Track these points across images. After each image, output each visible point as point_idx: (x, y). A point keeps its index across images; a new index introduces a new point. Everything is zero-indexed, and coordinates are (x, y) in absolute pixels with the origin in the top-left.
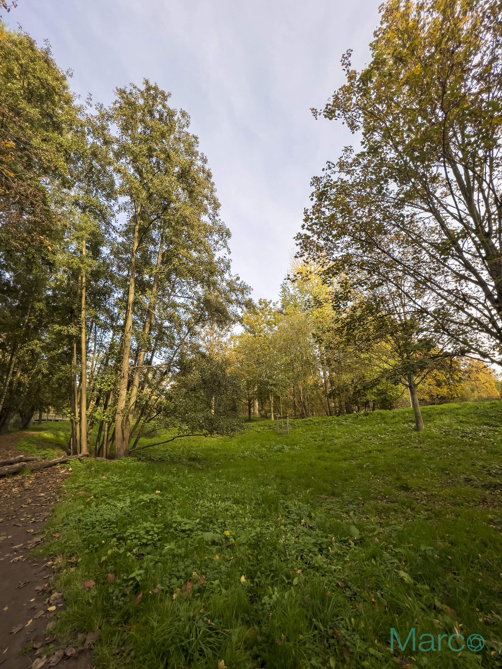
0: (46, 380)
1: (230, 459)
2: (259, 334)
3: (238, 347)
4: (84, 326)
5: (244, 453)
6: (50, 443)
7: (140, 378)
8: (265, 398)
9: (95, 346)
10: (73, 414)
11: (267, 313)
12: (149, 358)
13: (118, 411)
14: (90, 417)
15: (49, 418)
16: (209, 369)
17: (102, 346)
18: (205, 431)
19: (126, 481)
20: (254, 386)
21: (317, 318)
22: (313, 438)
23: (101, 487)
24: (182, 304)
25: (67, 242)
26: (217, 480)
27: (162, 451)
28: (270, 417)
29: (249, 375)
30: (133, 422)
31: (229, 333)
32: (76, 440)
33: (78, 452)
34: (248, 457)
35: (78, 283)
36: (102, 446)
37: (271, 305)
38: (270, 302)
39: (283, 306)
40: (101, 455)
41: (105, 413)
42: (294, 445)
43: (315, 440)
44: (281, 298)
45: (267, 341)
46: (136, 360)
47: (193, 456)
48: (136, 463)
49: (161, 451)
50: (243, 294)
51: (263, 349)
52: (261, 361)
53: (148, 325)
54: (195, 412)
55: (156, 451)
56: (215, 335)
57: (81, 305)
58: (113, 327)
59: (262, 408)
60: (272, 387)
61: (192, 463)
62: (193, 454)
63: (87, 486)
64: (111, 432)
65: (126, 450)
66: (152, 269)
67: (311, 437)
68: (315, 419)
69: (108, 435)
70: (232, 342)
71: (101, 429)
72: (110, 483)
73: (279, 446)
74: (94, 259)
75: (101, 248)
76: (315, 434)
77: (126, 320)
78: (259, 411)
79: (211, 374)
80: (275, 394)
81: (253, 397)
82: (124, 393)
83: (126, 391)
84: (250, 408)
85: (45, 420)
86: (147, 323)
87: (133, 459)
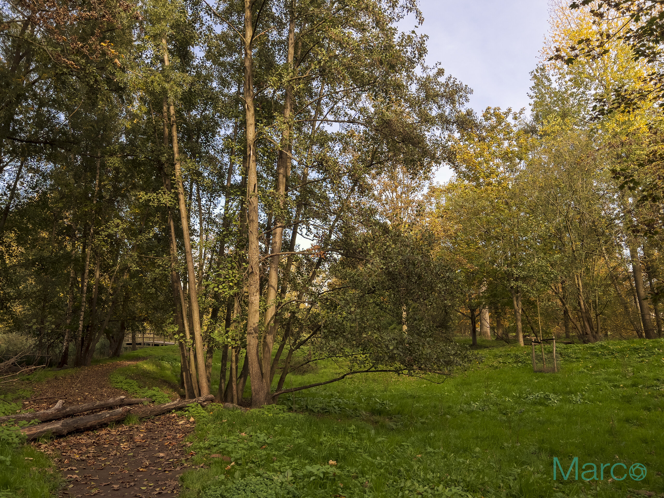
0: (134, 281)
1: (445, 414)
2: (487, 180)
3: (446, 210)
4: (181, 190)
5: (470, 404)
6: (154, 378)
7: (278, 273)
8: (505, 305)
9: (201, 223)
10: (181, 335)
11: (501, 136)
12: (289, 238)
13: (249, 329)
14: (207, 338)
15: (146, 340)
16: (399, 253)
17: (211, 221)
18: (398, 365)
19: (279, 441)
20: (481, 282)
21: (614, 137)
22: (610, 381)
23: (243, 449)
24: (338, 134)
25: (139, 47)
26: (430, 449)
27: (324, 397)
28: (516, 339)
29: (470, 261)
30: (274, 347)
31: (427, 183)
32: (191, 375)
33: (196, 392)
34: (478, 413)
35: (163, 117)
36: (229, 385)
37: (510, 119)
38: (507, 114)
39: (537, 118)
40: (229, 399)
41: (230, 334)
42: (570, 393)
43: (615, 386)
44: (532, 101)
45: (505, 194)
46: (268, 243)
47: (378, 406)
48: (285, 414)
49: (322, 396)
50: (453, 102)
51: (495, 209)
52: (493, 233)
53: (282, 179)
54: (378, 329)
55: (314, 395)
56: (399, 189)
57: (173, 154)
58: (223, 188)
59: (498, 322)
60: (520, 283)
61: (377, 418)
62: (376, 402)
63: (222, 445)
64: (241, 363)
65: (268, 393)
66: (281, 76)
67: (605, 379)
68: (614, 345)
69: (237, 368)
70: (433, 200)
71: (225, 358)
72: (255, 444)
73: (541, 394)
74: (183, 72)
75: (192, 49)
76: (616, 374)
77: (245, 173)
78: (492, 328)
79: (404, 262)
80: (524, 296)
81: (480, 303)
82: (255, 299)
83: (258, 297)
84: (474, 323)
85: (140, 344)
86: (281, 176)
87: (281, 407)
